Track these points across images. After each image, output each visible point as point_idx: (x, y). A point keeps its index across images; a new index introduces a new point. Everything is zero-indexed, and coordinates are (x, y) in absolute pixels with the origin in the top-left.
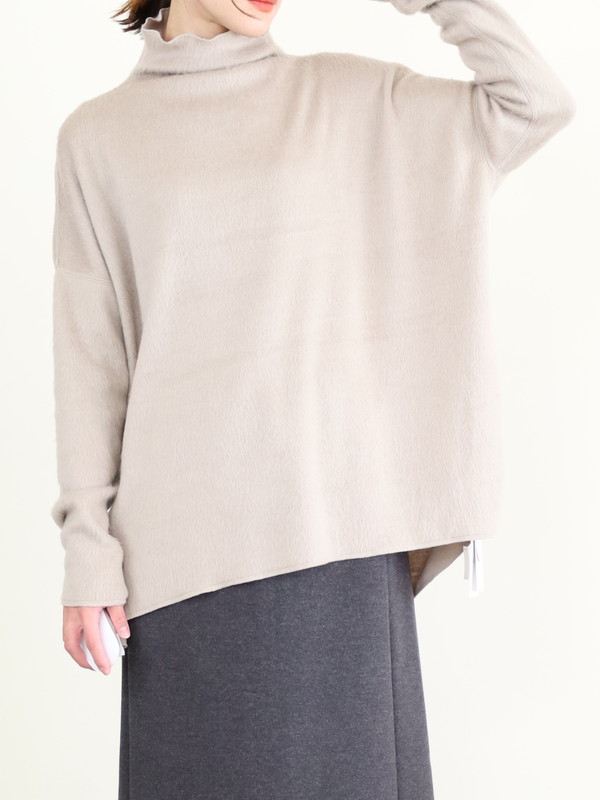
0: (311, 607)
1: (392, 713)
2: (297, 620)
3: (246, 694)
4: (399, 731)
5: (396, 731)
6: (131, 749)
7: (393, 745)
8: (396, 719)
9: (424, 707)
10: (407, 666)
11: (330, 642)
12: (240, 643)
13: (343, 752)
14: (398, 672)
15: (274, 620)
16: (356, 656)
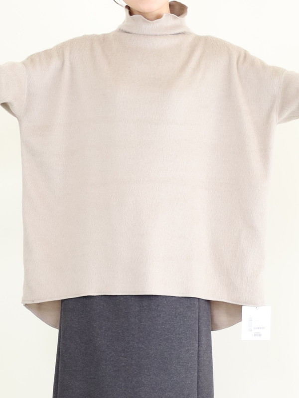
0: (158, 316)
1: (196, 374)
2: (149, 322)
3: (121, 358)
4: (200, 383)
5: (198, 383)
6: (59, 383)
7: (196, 390)
8: (199, 377)
9: (212, 372)
10: (207, 350)
11: (167, 335)
12: (120, 332)
13: (170, 391)
14: (201, 353)
15: (137, 321)
16: (179, 343)
